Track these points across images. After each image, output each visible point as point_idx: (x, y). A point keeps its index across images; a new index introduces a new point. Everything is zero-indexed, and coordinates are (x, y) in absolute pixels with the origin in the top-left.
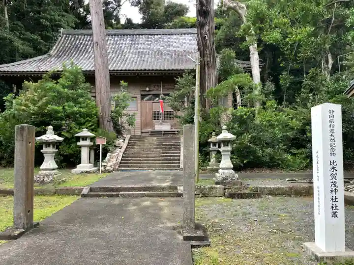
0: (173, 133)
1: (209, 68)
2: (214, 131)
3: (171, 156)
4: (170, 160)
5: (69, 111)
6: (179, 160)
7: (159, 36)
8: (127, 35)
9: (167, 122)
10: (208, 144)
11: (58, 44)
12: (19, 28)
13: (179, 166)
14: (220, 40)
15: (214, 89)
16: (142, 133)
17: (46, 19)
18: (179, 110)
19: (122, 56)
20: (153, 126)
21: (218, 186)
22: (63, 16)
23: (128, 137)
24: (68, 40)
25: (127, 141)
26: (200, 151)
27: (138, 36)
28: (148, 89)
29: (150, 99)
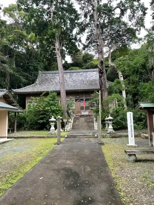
0: (89, 115)
1: (104, 91)
2: (107, 116)
3: (90, 125)
4: (90, 127)
5: (53, 109)
6: (94, 127)
7: (82, 73)
8: (68, 73)
9: (87, 111)
10: (104, 121)
11: (39, 78)
12: (20, 71)
13: (94, 129)
14: (109, 74)
15: (106, 99)
16: (76, 116)
17: (32, 66)
18: (92, 107)
19: (66, 83)
20: (81, 113)
21: (108, 134)
22: (38, 64)
23: (73, 118)
24: (43, 76)
25: (73, 120)
26: (102, 123)
27: (73, 73)
28: (78, 97)
29: (79, 101)
